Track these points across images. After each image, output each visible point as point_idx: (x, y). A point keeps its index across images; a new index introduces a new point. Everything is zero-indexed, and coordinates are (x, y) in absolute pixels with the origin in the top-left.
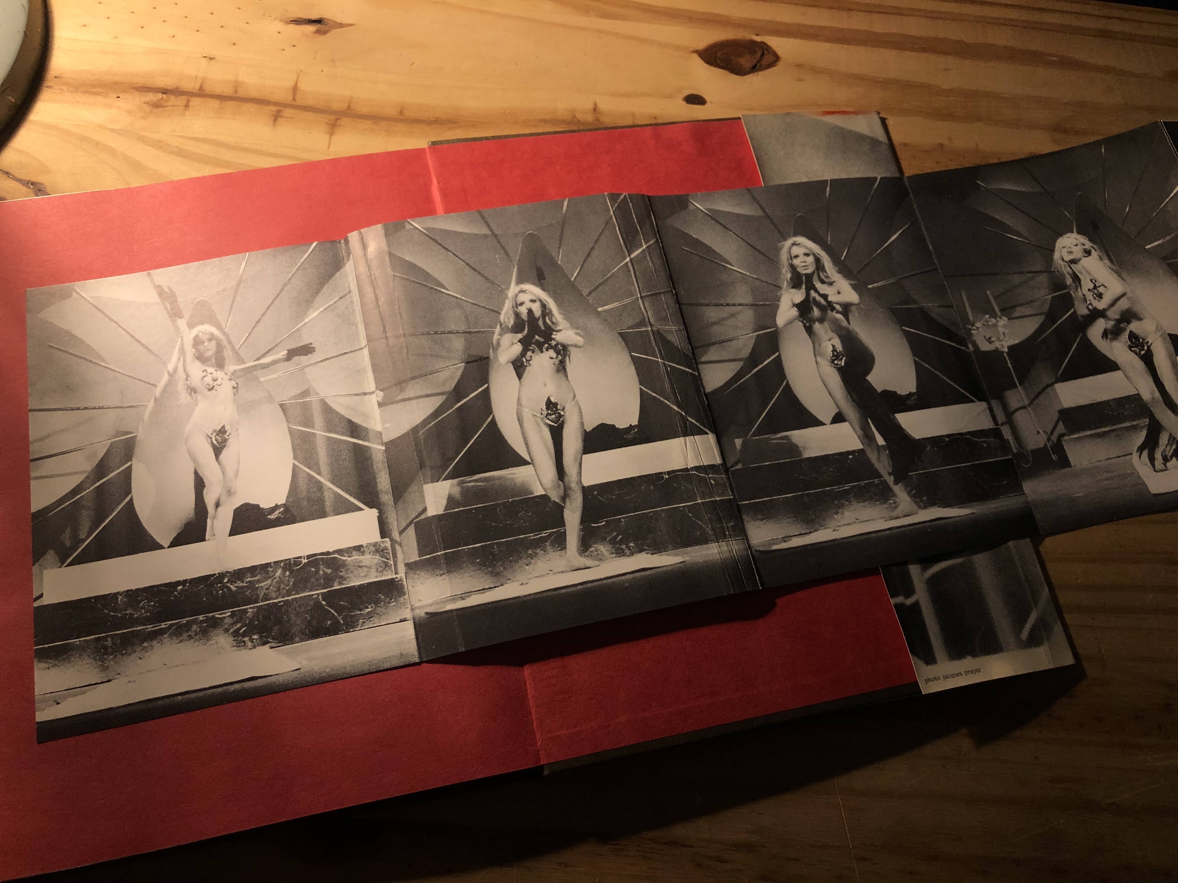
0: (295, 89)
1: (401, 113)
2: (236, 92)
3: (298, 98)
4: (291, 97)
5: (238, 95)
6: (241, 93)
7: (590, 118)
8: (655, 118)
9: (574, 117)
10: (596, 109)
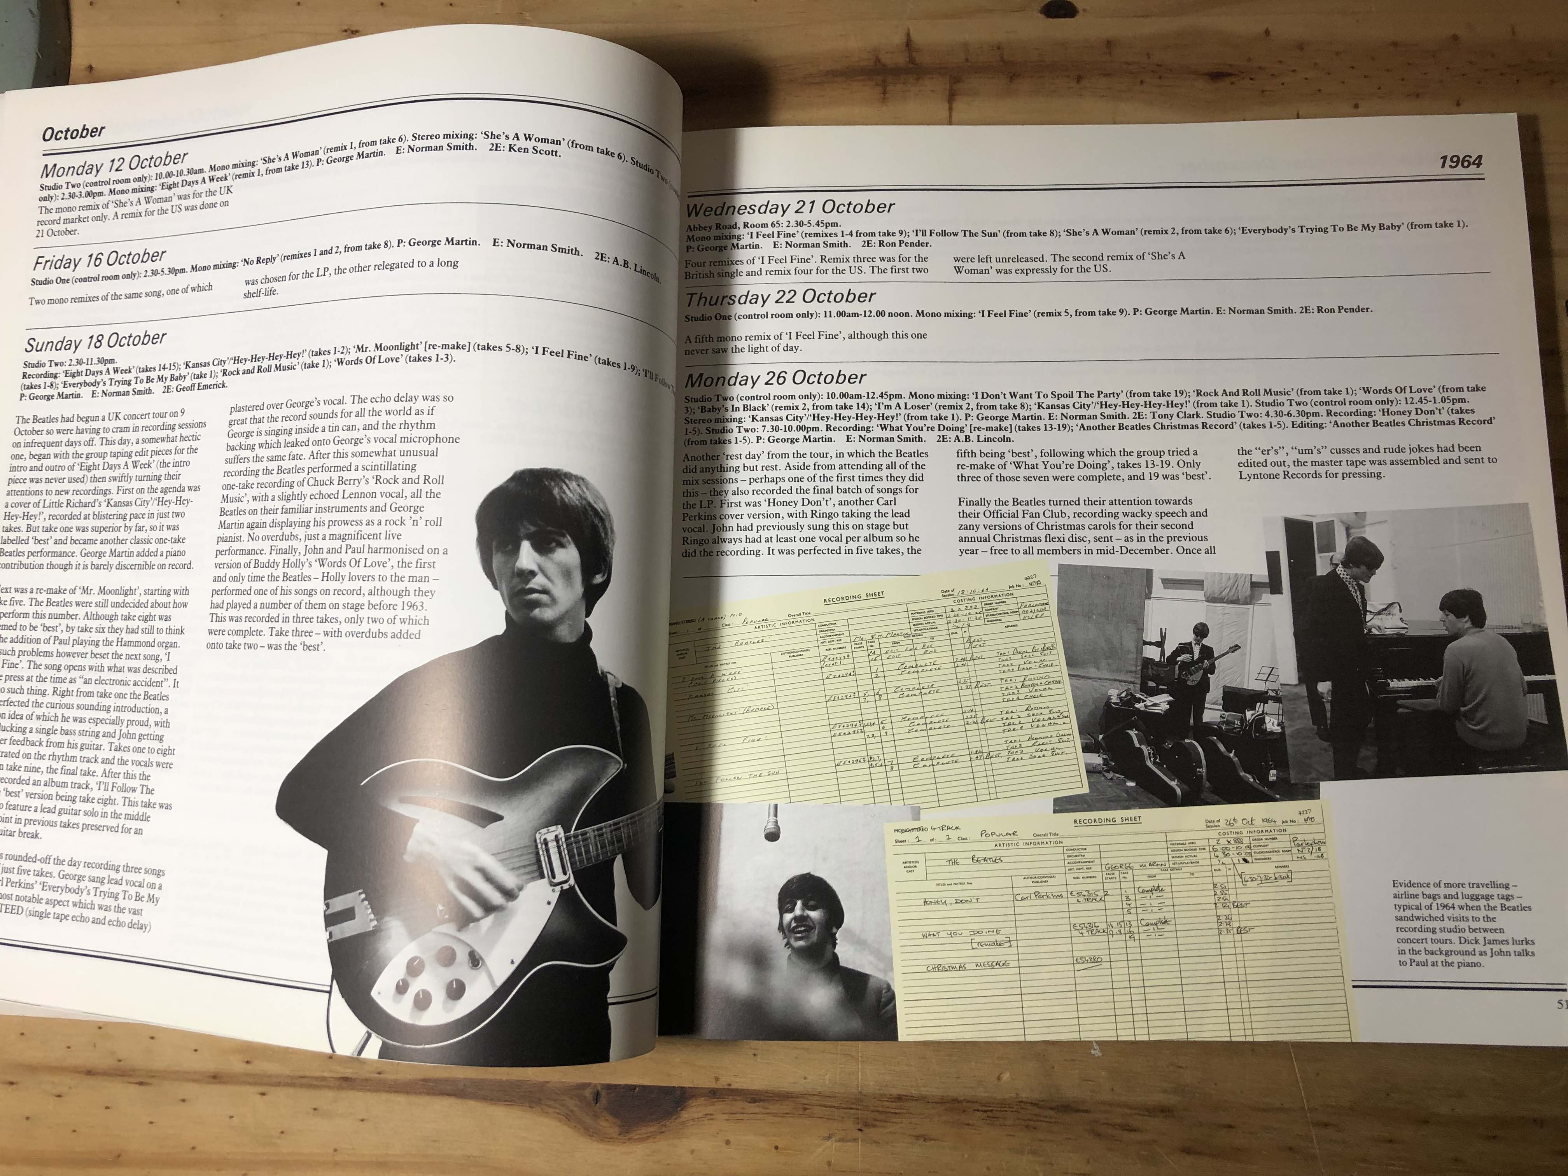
7: (901, 60)
8: (999, 48)
9: (878, 60)
10: (909, 43)
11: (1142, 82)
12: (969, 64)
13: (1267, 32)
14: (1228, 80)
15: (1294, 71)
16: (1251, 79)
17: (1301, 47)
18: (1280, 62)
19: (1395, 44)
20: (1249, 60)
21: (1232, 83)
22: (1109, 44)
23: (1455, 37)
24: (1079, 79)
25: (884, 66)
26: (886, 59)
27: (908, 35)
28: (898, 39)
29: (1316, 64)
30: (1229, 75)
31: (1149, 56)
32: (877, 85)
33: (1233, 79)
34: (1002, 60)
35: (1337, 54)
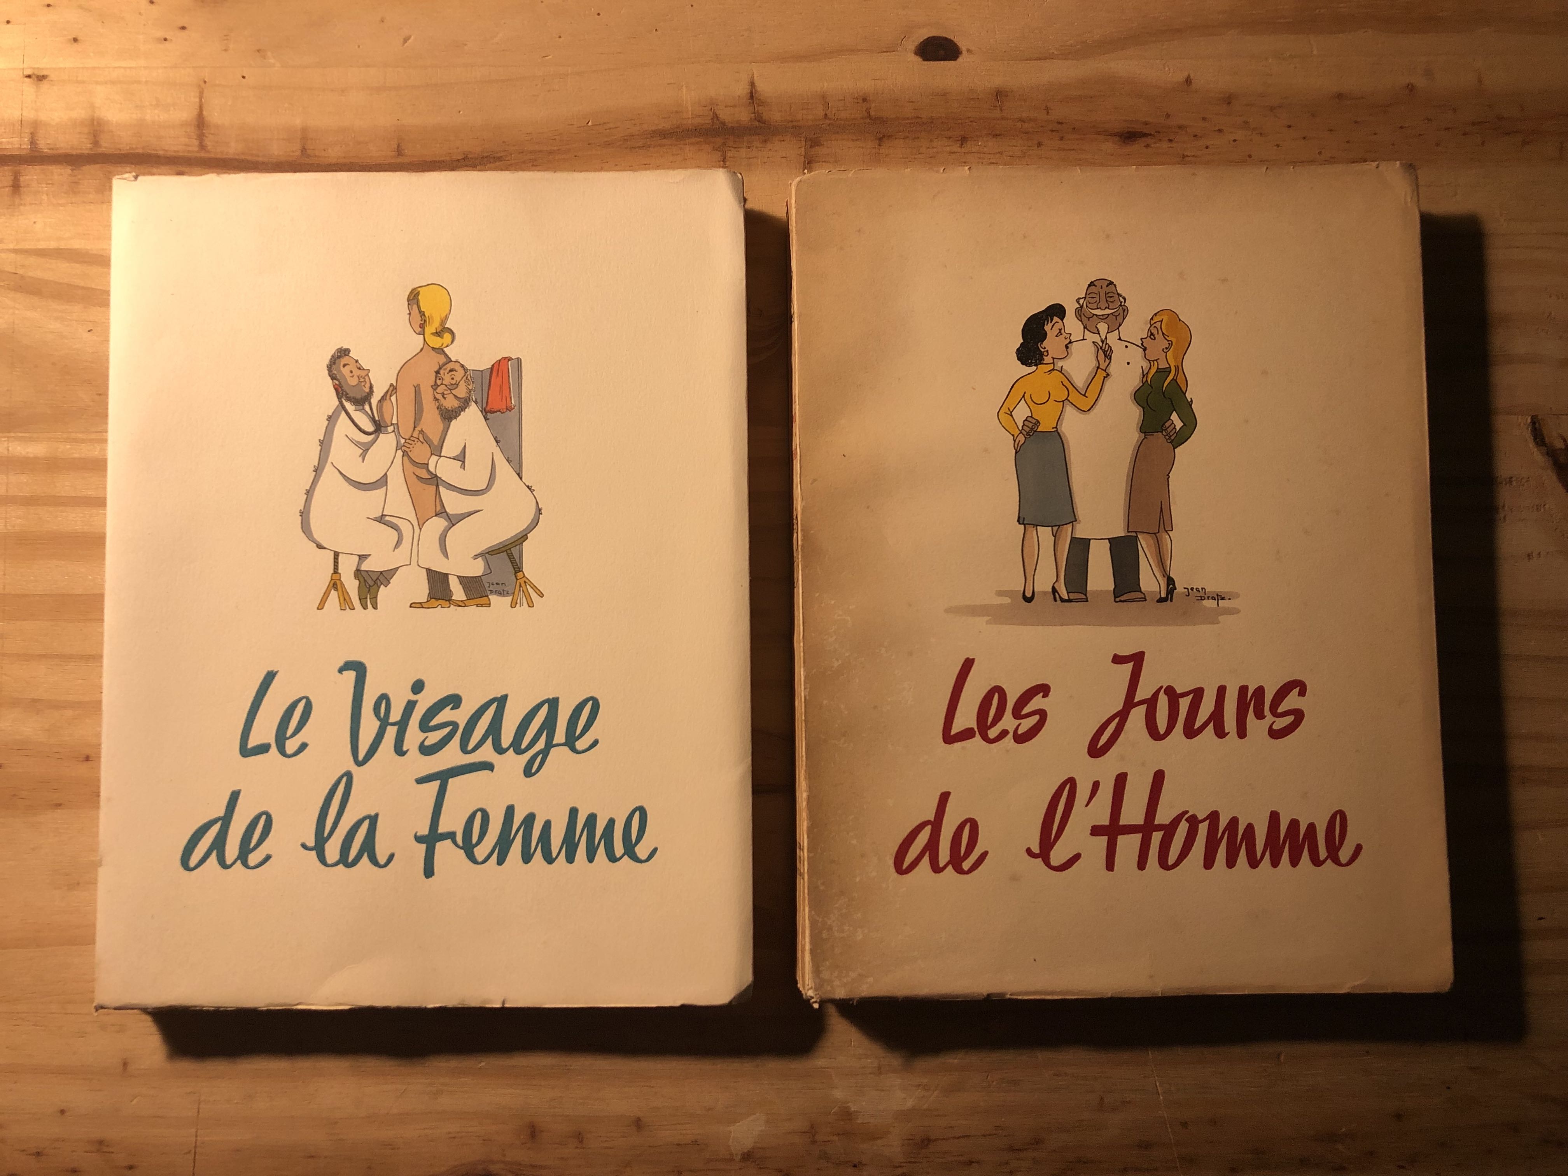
0: (201, 123)
1: (399, 152)
2: (96, 143)
3: (209, 143)
4: (196, 142)
5: (100, 150)
6: (106, 145)
7: (744, 116)
8: (865, 100)
9: (716, 116)
10: (752, 95)
11: (1039, 145)
12: (828, 122)
13: (1188, 81)
14: (1142, 142)
15: (1220, 131)
16: (1170, 140)
17: (1228, 99)
18: (1204, 119)
19: (1340, 96)
20: (1168, 116)
21: (1147, 146)
22: (1000, 94)
23: (1411, 88)
24: (963, 140)
25: (724, 124)
26: (725, 115)
27: (752, 84)
28: (741, 90)
29: (1246, 122)
30: (1145, 135)
31: (1047, 110)
32: (714, 149)
33: (1149, 140)
34: (869, 116)
35: (1272, 109)
